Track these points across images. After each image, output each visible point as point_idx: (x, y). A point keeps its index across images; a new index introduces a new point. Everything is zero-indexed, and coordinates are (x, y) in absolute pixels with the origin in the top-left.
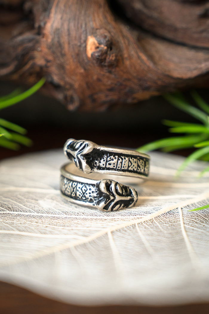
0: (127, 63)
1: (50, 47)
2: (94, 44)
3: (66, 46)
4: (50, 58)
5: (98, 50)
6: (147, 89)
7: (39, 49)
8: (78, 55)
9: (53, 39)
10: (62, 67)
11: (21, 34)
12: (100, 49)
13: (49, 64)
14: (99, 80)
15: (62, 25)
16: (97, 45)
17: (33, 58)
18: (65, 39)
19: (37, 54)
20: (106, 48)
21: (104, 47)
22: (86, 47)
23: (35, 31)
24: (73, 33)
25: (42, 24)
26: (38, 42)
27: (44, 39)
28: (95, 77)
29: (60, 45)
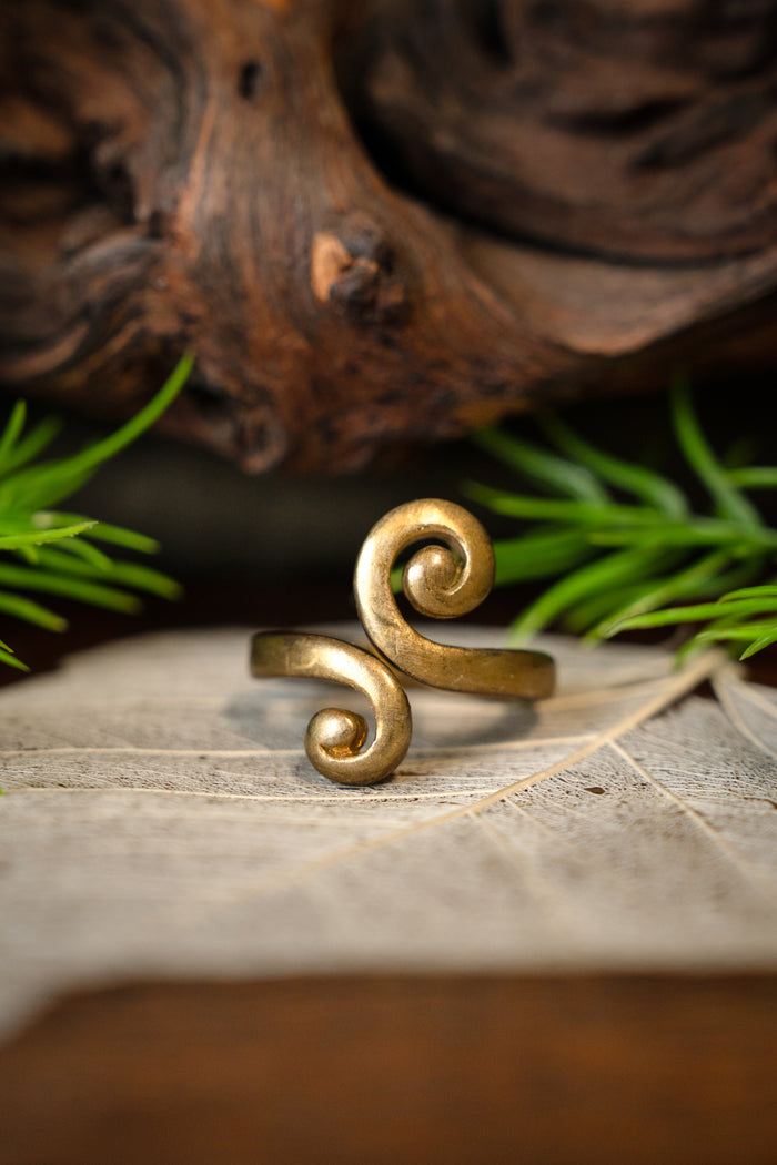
0: (438, 312)
1: (196, 274)
2: (334, 256)
3: (248, 270)
4: (197, 309)
5: (348, 275)
6: (498, 390)
7: (162, 282)
8: (286, 293)
9: (204, 250)
10: (235, 336)
11: (90, 242)
12: (355, 272)
13: (192, 329)
14: (352, 370)
15: (231, 203)
16: (345, 260)
17: (138, 313)
18: (242, 247)
19: (152, 300)
20: (373, 267)
21: (367, 265)
22: (308, 269)
23: (142, 229)
24: (269, 229)
25: (166, 206)
26: (155, 261)
27: (175, 252)
28: (339, 362)
29: (229, 265)
